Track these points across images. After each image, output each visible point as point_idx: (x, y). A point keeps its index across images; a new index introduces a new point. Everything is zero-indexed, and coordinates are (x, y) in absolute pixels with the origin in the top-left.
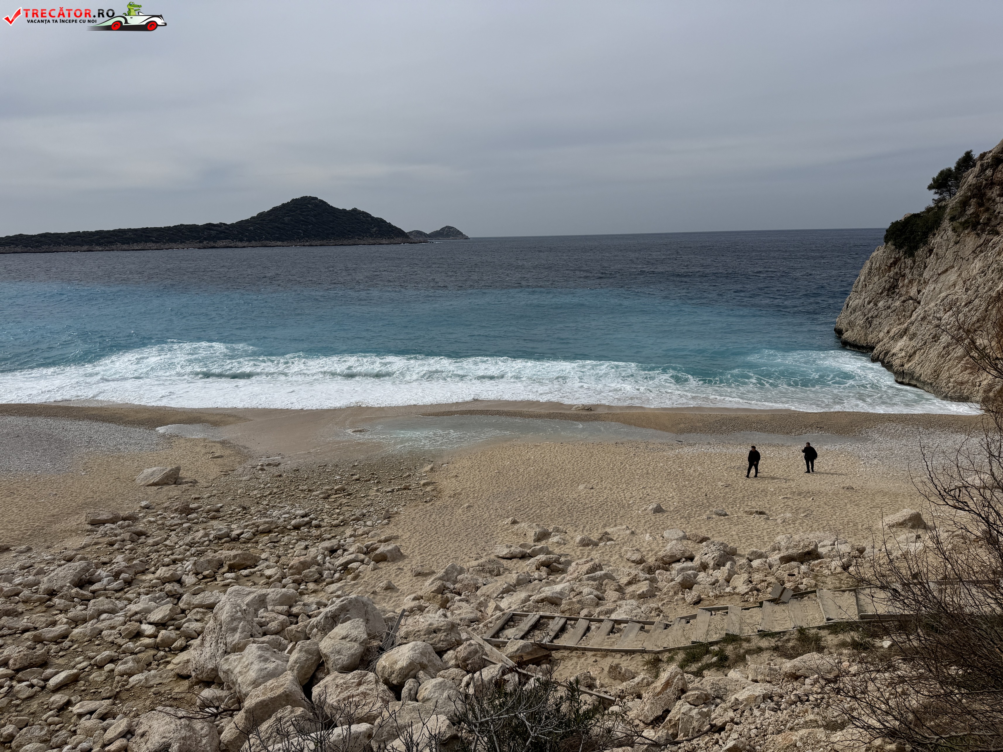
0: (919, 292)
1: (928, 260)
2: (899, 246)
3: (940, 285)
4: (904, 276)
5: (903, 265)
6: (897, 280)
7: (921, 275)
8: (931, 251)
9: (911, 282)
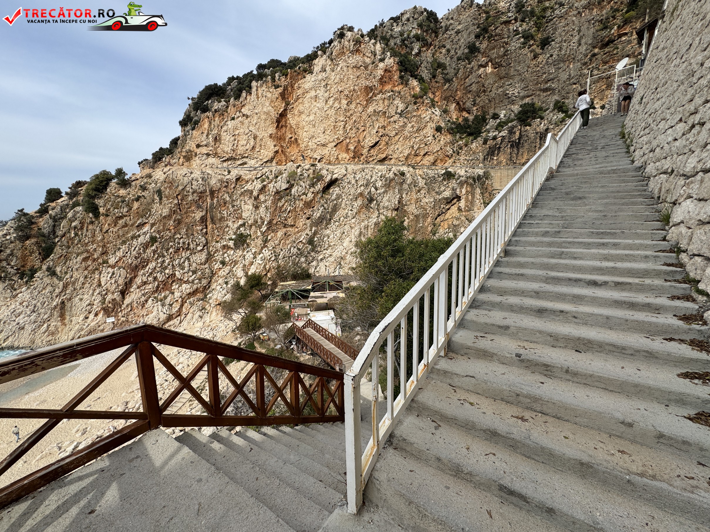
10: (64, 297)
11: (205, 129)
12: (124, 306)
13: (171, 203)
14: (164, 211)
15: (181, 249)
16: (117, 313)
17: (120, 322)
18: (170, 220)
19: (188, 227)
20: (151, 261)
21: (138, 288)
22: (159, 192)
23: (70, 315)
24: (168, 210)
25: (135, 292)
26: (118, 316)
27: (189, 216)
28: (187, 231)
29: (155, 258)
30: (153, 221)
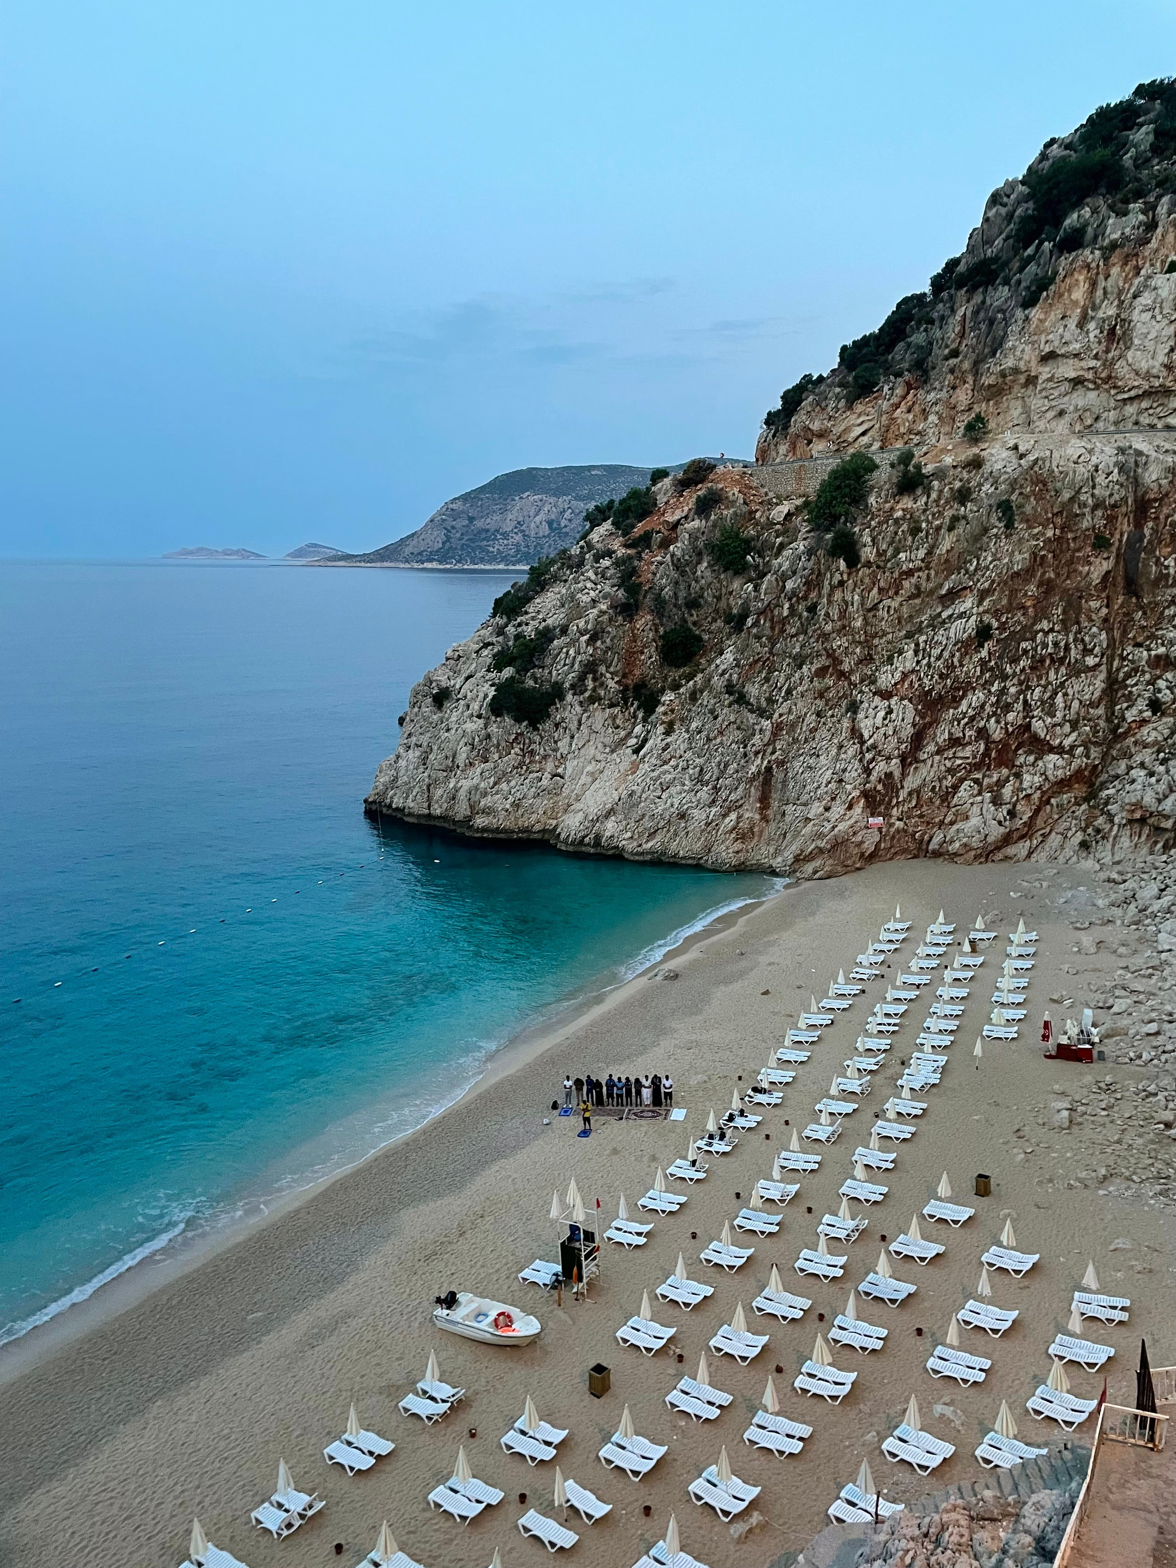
0: (557, 767)
1: (556, 735)
2: (518, 720)
3: (582, 760)
4: (532, 753)
5: (527, 741)
6: (524, 756)
7: (556, 750)
8: (557, 725)
9: (545, 757)
10: (774, 757)
11: (1075, 303)
12: (903, 795)
13: (1035, 537)
14: (1018, 557)
15: (1048, 662)
16: (889, 806)
17: (893, 830)
18: (1027, 581)
19: (1069, 604)
20: (974, 689)
21: (939, 752)
22: (1006, 509)
23: (780, 800)
24: (1026, 555)
25: (929, 762)
26: (891, 816)
27: (1075, 571)
28: (1064, 612)
29: (982, 681)
30: (987, 585)
